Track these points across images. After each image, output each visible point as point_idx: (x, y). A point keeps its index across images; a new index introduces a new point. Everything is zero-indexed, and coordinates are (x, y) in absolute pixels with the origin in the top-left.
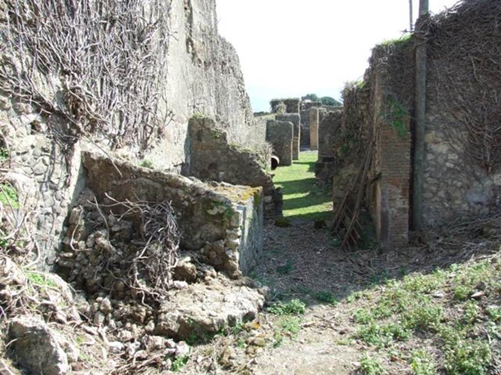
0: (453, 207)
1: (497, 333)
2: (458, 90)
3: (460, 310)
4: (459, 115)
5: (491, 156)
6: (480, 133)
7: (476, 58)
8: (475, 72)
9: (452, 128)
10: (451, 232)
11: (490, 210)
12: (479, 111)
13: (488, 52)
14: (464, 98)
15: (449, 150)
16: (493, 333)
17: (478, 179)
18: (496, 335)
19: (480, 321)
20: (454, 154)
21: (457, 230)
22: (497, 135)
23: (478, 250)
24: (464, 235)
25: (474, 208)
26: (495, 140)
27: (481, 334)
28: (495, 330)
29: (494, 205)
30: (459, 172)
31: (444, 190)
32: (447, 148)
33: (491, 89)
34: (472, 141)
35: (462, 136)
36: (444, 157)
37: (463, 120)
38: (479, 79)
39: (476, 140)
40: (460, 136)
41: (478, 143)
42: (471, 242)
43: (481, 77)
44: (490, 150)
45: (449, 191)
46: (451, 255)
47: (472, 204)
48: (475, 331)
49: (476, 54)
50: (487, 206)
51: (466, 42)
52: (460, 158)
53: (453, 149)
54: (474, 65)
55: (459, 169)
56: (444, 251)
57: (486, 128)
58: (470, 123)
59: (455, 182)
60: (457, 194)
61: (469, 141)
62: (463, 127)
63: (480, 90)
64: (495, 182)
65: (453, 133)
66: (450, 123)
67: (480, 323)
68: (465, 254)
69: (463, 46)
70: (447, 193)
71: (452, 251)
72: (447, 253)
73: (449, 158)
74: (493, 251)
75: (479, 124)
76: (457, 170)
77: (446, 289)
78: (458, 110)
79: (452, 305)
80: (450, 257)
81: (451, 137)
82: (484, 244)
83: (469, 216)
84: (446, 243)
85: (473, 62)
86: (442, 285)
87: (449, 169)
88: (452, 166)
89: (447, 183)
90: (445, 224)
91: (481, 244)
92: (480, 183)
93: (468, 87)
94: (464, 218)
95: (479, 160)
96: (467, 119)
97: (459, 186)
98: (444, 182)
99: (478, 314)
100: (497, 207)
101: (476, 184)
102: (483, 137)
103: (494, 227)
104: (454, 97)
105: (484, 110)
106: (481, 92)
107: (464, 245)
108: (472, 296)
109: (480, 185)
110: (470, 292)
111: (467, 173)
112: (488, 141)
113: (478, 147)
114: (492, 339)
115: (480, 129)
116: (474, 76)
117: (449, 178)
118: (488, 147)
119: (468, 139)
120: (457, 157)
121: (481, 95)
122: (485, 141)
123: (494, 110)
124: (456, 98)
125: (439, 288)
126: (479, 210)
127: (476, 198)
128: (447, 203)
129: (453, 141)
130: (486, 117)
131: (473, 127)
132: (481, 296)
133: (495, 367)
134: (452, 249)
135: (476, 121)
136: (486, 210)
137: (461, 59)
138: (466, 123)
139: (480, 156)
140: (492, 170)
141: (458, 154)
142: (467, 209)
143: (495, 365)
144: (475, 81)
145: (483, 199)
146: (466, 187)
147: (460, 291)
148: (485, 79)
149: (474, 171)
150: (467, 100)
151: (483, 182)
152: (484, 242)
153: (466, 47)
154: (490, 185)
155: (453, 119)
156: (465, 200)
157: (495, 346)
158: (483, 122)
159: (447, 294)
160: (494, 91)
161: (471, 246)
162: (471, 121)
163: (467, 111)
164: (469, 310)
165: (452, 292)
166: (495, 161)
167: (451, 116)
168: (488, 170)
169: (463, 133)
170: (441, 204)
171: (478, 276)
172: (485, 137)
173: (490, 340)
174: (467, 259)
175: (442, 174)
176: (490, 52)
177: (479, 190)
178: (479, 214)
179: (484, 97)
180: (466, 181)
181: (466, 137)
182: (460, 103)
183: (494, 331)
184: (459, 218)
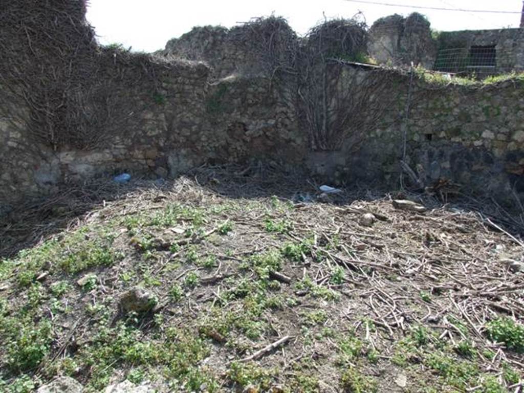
0: (21, 189)
1: (59, 308)
2: (13, 61)
3: (25, 297)
4: (17, 89)
5: (55, 134)
6: (41, 109)
7: (30, 29)
8: (30, 45)
9: (11, 103)
10: (20, 217)
11: (60, 189)
12: (39, 86)
13: (42, 26)
14: (21, 71)
15: (10, 127)
16: (56, 309)
17: (45, 158)
18: (58, 310)
19: (43, 301)
20: (16, 132)
21: (26, 213)
22: (59, 113)
23: (47, 231)
24: (34, 218)
25: (43, 189)
26: (58, 118)
27: (45, 313)
28: (57, 305)
29: (63, 183)
30: (23, 151)
31: (9, 172)
32: (7, 125)
33: (49, 65)
34: (34, 119)
35: (23, 112)
36: (5, 135)
37: (22, 95)
38: (35, 51)
39: (39, 117)
40: (20, 112)
41: (40, 120)
42: (41, 224)
43: (37, 50)
44: (54, 129)
45: (15, 173)
46: (20, 242)
47: (41, 185)
48: (38, 313)
49: (30, 24)
50: (57, 185)
51: (17, 8)
52: (22, 136)
53: (13, 126)
54: (28, 35)
55: (23, 148)
56: (13, 238)
57: (48, 104)
58: (30, 99)
59: (20, 163)
60: (24, 175)
61: (32, 119)
62: (23, 103)
63: (37, 65)
64: (61, 160)
65: (12, 108)
66: (8, 97)
67: (44, 303)
68: (35, 237)
69: (15, 12)
70: (12, 175)
71: (21, 237)
72: (15, 240)
73: (11, 136)
74: (61, 229)
75: (40, 101)
76: (21, 149)
77: (12, 279)
78: (15, 83)
79: (17, 294)
80: (19, 244)
81: (10, 113)
82: (54, 224)
83: (39, 197)
84: (14, 230)
85: (27, 32)
86: (7, 276)
87: (12, 149)
88: (15, 145)
89: (12, 164)
90: (14, 209)
91: (51, 224)
92: (47, 162)
93: (24, 59)
94: (34, 199)
95: (43, 138)
96: (26, 94)
97: (25, 167)
98: (8, 163)
99: (43, 294)
100: (66, 185)
101: (43, 163)
102: (45, 115)
103: (62, 205)
104: (10, 67)
105: (44, 86)
106: (39, 66)
107: (34, 228)
108: (38, 278)
109: (48, 165)
110: (35, 275)
111: (33, 152)
112: (50, 118)
113: (41, 124)
114: (54, 315)
115: (41, 105)
116: (29, 48)
117: (12, 158)
118: (51, 124)
119: (30, 115)
120: (19, 135)
121: (40, 69)
122: (48, 118)
123: (54, 87)
124: (12, 69)
125: (4, 280)
126: (49, 190)
127: (45, 178)
128: (14, 186)
129: (13, 118)
130: (46, 94)
131: (34, 103)
132: (46, 276)
133: (57, 341)
134: (22, 234)
135: (37, 97)
136: (56, 189)
137: (14, 27)
138: (26, 98)
139: (44, 134)
140: (57, 148)
141: (21, 132)
142: (37, 190)
143: (57, 338)
144: (31, 54)
145: (52, 179)
146: (33, 167)
147: (24, 277)
148: (42, 53)
149: (40, 150)
150: (25, 73)
151: (50, 161)
152: (54, 221)
153: (17, 13)
154: (57, 163)
155: (10, 92)
156: (32, 181)
157: (58, 320)
158: (43, 99)
159: (13, 284)
160: (53, 67)
161: (41, 227)
162: (31, 96)
163: (26, 86)
164: (33, 294)
165: (17, 280)
166: (59, 139)
167: (8, 89)
168: (53, 149)
169: (23, 109)
170: (6, 187)
171: (43, 257)
172: (47, 115)
173: (53, 316)
174: (36, 243)
175: (4, 154)
176: (44, 25)
177: (46, 169)
178: (49, 194)
179: (42, 71)
180: (32, 161)
181: (26, 113)
182: (17, 76)
183: (56, 307)
184: (28, 201)
